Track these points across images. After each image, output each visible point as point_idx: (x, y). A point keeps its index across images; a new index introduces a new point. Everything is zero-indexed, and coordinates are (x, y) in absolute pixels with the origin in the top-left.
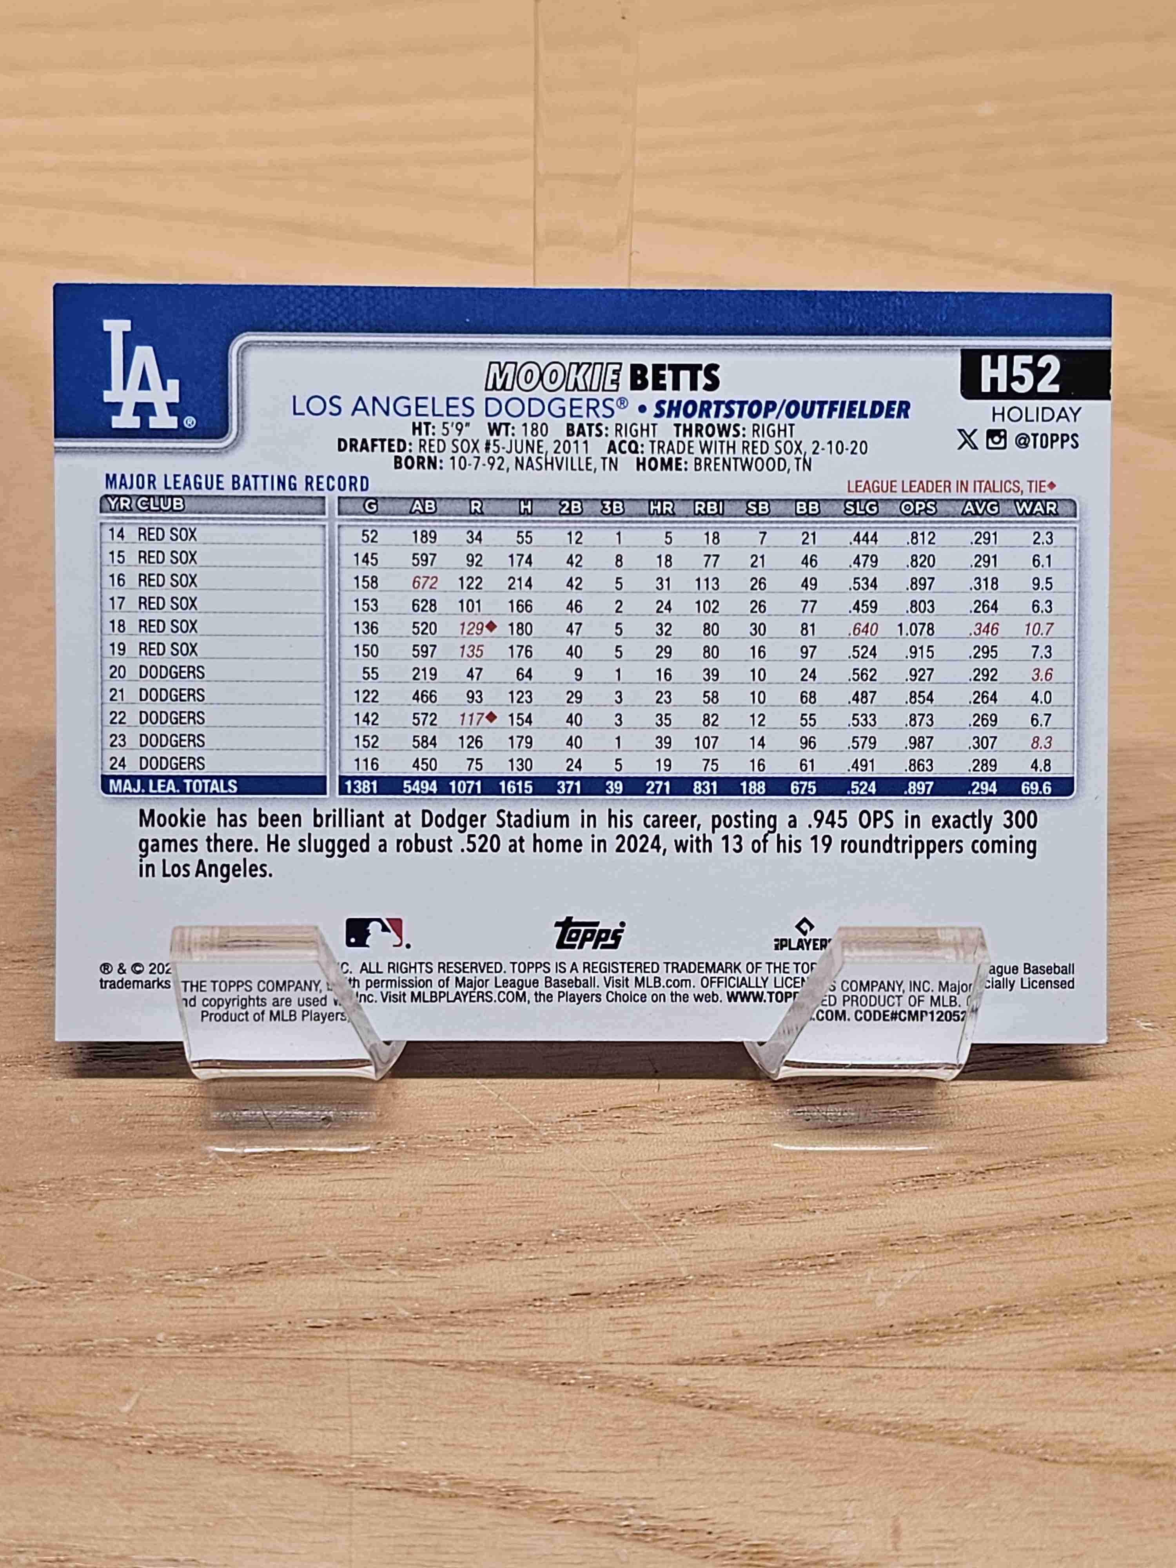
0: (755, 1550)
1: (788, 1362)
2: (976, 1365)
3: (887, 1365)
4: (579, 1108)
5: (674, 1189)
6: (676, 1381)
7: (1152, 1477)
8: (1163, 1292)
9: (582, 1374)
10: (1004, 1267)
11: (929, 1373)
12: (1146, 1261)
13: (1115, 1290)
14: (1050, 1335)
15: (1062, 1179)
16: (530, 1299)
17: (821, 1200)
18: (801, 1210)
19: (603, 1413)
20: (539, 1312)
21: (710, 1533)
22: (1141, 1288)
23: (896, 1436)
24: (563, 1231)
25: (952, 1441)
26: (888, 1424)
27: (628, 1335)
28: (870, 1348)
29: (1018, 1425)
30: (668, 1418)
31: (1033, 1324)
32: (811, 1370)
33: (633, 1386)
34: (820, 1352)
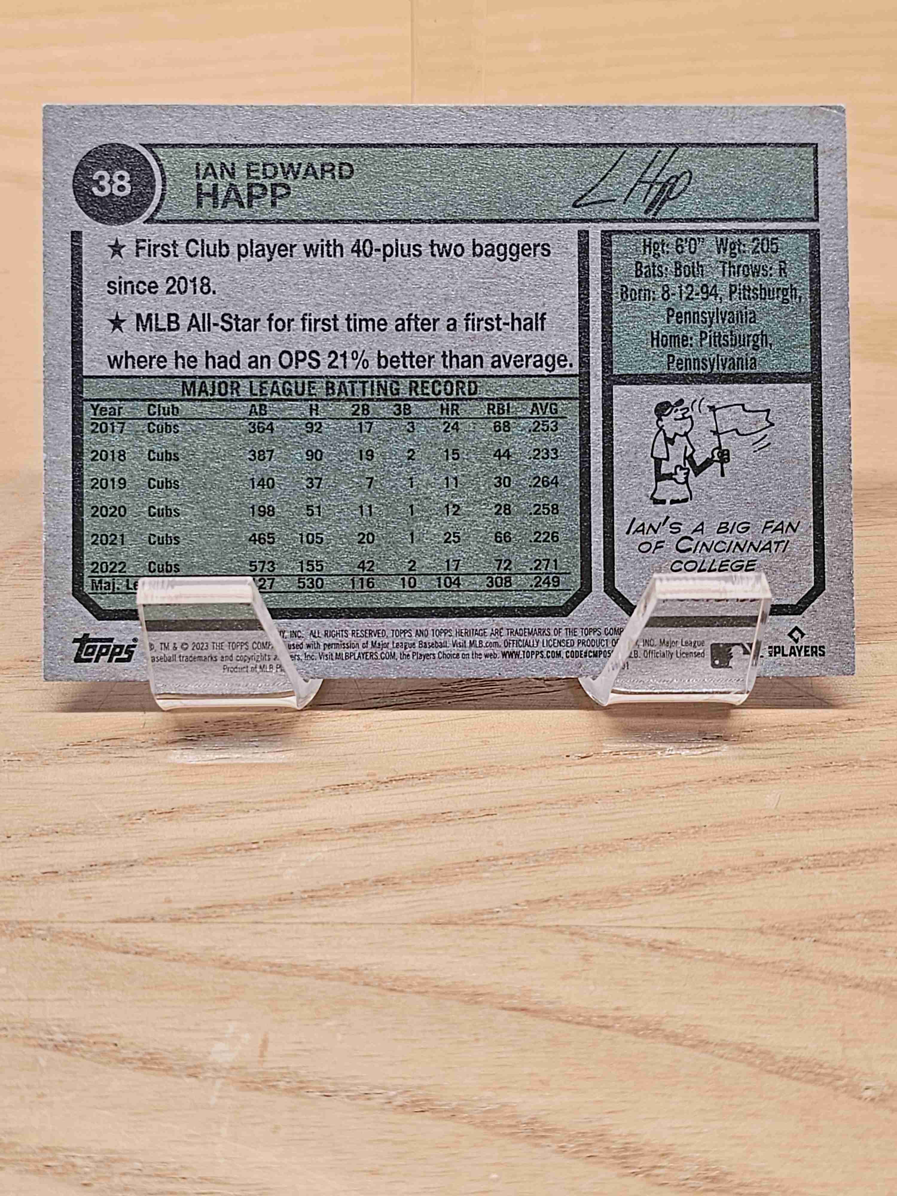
0: (148, 1057)
1: (203, 920)
2: (353, 921)
3: (282, 921)
4: (77, 739)
5: (140, 797)
6: (112, 934)
7: (476, 1003)
8: (511, 867)
9: (40, 929)
10: (390, 849)
11: (314, 927)
12: (502, 845)
13: (473, 866)
14: (415, 899)
15: (447, 787)
16: (9, 876)
17: (255, 803)
18: (238, 811)
19: (49, 958)
20: (14, 885)
21: (116, 1045)
22: (495, 865)
23: (279, 973)
24: (46, 827)
25: (322, 977)
26: (274, 965)
27: (82, 901)
28: (270, 909)
29: (377, 964)
30: (100, 960)
31: (405, 890)
32: (222, 926)
33: (77, 938)
34: (231, 912)
